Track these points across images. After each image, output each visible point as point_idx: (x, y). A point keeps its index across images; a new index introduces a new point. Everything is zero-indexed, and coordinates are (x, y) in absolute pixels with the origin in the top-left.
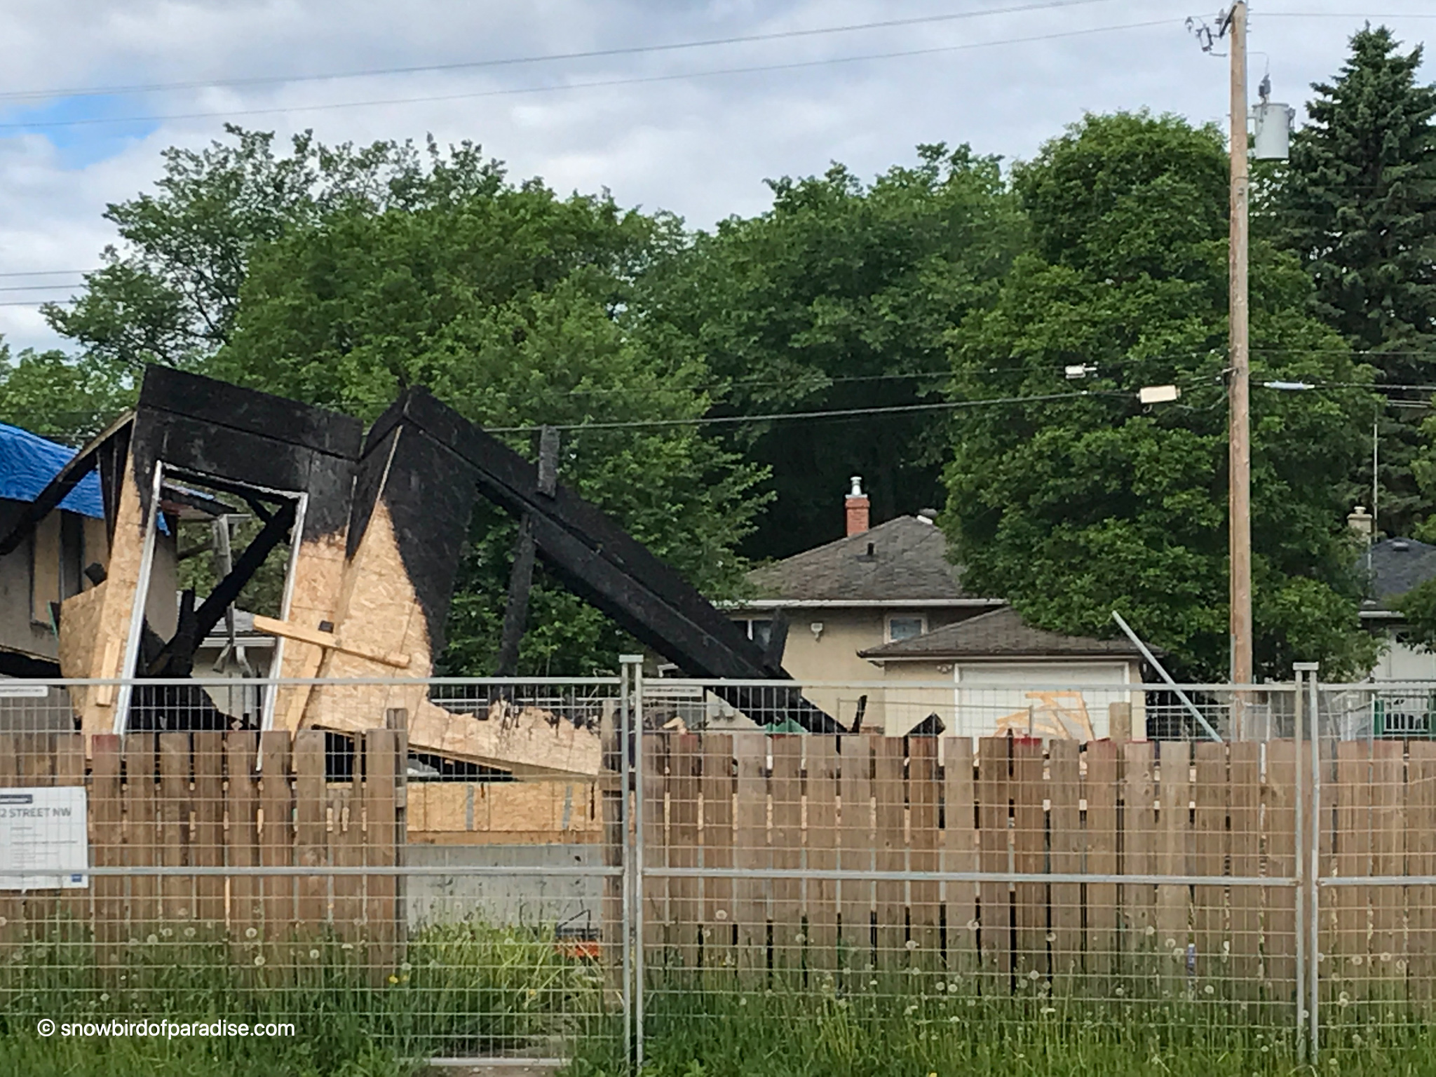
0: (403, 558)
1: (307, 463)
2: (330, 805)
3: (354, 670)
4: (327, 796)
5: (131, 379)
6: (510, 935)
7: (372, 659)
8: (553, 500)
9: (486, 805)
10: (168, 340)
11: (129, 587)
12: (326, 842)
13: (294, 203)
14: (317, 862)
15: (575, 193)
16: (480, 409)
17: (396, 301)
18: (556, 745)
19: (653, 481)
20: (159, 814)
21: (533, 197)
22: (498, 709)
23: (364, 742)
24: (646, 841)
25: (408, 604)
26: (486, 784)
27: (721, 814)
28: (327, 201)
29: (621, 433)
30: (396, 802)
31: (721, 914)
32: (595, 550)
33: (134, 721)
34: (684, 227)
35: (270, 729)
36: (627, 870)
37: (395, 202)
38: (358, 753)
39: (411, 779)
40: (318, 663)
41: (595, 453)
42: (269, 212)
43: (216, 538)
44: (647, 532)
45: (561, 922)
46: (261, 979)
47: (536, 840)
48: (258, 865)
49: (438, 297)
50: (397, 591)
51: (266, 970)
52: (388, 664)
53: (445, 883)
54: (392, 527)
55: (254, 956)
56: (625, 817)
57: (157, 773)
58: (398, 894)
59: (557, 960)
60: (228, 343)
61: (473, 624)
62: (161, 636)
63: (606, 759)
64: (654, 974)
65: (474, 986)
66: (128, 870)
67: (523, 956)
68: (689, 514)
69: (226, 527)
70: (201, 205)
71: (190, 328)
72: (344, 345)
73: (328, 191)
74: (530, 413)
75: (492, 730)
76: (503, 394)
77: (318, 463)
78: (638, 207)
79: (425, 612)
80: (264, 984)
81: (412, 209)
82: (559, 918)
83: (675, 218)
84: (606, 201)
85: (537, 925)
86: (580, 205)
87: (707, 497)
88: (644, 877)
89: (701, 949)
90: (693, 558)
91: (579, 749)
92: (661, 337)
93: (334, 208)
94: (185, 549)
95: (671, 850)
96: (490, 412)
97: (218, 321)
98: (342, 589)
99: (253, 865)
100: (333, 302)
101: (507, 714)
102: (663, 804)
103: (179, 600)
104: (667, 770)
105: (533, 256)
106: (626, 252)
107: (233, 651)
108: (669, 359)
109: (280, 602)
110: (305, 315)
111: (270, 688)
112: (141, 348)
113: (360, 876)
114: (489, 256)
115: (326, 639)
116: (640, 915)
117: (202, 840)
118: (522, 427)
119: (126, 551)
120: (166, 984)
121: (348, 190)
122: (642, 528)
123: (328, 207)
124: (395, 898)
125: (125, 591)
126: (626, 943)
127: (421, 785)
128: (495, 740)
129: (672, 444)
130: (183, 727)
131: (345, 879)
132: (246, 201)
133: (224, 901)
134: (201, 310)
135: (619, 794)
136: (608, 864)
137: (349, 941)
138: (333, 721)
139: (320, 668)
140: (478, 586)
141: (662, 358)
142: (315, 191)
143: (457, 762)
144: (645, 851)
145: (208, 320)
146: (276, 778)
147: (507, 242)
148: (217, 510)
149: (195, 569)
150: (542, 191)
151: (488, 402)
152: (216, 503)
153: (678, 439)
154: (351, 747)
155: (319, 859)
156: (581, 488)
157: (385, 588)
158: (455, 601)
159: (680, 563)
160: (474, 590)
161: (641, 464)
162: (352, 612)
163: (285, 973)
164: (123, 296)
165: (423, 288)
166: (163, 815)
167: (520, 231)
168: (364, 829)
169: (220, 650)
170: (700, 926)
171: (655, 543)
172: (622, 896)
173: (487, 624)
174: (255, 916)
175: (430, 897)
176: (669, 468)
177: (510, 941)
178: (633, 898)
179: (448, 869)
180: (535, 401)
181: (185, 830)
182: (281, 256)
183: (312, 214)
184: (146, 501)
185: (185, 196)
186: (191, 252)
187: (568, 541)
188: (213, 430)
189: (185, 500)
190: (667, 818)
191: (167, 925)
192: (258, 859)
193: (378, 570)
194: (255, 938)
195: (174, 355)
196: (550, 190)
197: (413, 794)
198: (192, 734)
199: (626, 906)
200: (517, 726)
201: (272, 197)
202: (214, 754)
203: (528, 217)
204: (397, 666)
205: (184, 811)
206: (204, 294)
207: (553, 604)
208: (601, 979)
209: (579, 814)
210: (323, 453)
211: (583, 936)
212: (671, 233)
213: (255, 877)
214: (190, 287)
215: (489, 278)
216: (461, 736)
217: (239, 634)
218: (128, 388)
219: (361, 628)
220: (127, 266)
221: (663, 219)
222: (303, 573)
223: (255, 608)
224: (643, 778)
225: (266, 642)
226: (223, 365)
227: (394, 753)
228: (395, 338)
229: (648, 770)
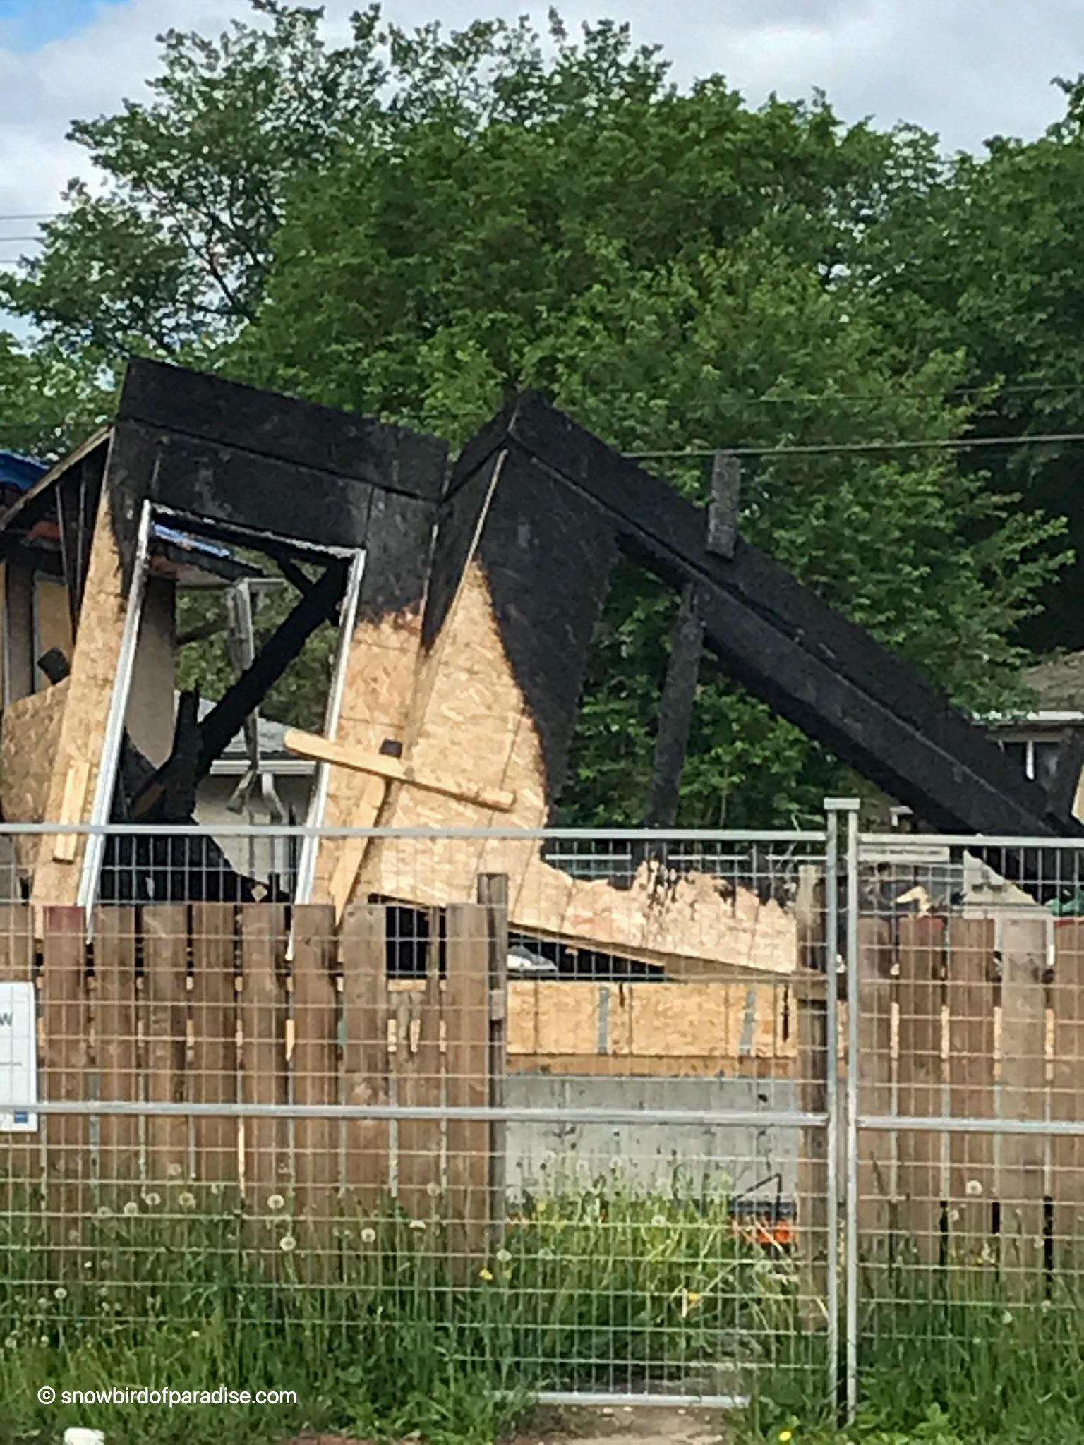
0: (505, 647)
1: (365, 505)
2: (393, 1015)
3: (432, 814)
4: (388, 1001)
5: (110, 373)
6: (660, 1211)
7: (460, 798)
8: (730, 561)
9: (626, 1018)
10: (168, 318)
11: (102, 687)
12: (387, 1070)
13: (352, 113)
14: (372, 1100)
15: (772, 97)
16: (626, 423)
17: (503, 260)
18: (731, 929)
19: (885, 532)
20: (140, 1025)
21: (709, 105)
22: (643, 875)
23: (443, 920)
24: (862, 1075)
25: (513, 716)
26: (626, 986)
27: (978, 1037)
28: (401, 110)
29: (836, 459)
30: (490, 1012)
31: (973, 1186)
32: (791, 636)
33: (107, 887)
34: (936, 149)
35: (307, 902)
36: (834, 1119)
37: (503, 111)
38: (435, 939)
39: (514, 975)
40: (379, 804)
41: (798, 489)
42: (317, 127)
43: (232, 615)
44: (875, 607)
45: (734, 1194)
46: (291, 1271)
47: (701, 1071)
48: (286, 1102)
49: (567, 254)
50: (496, 696)
51: (296, 1257)
52: (484, 805)
53: (564, 1131)
54: (490, 600)
55: (280, 1236)
56: (831, 1040)
57: (139, 962)
58: (492, 1149)
59: (728, 1249)
60: (254, 321)
61: (613, 743)
62: (149, 759)
63: (802, 953)
64: (874, 1277)
65: (606, 1286)
66: (94, 1106)
67: (679, 1242)
68: (939, 582)
69: (247, 597)
70: (215, 116)
71: (197, 300)
72: (427, 325)
73: (403, 95)
74: (700, 430)
75: (635, 905)
76: (660, 402)
77: (381, 506)
78: (868, 118)
79: (536, 728)
80: (293, 1278)
81: (528, 124)
82: (733, 1187)
83: (924, 136)
84: (819, 110)
85: (698, 1197)
86: (781, 114)
87: (966, 558)
88: (858, 1130)
89: (945, 1238)
90: (944, 648)
91: (765, 935)
92: (900, 316)
93: (411, 121)
94: (188, 629)
95: (900, 1090)
96: (640, 429)
97: (240, 288)
98: (416, 691)
99: (278, 1102)
100: (410, 260)
101: (659, 881)
102: (888, 1021)
103: (177, 702)
104: (895, 971)
105: (709, 193)
106: (849, 188)
107: (257, 781)
108: (911, 347)
109: (325, 707)
110: (368, 280)
111: (307, 841)
112: (125, 328)
113: (437, 1121)
114: (643, 193)
115: (391, 766)
116: (852, 1187)
117: (203, 1063)
118: (688, 450)
119: (97, 633)
120: (152, 1276)
121: (433, 94)
122: (867, 602)
123: (403, 119)
124: (487, 1154)
125: (96, 690)
126: (832, 1229)
127: (529, 985)
128: (639, 919)
129: (914, 475)
130: (177, 897)
131: (414, 1126)
132: (282, 110)
133: (236, 1153)
134: (214, 273)
135: (822, 1004)
136: (805, 1110)
137: (419, 1218)
138: (398, 889)
139: (381, 810)
140: (620, 687)
141: (900, 346)
142: (384, 96)
143: (581, 951)
144: (861, 1089)
145: (225, 288)
146: (311, 973)
147: (670, 171)
148: (233, 572)
149: (202, 657)
150: (723, 95)
151: (638, 412)
152: (233, 562)
153: (923, 468)
154: (424, 931)
155: (375, 1095)
156: (777, 543)
157: (478, 691)
158: (586, 710)
159: (926, 655)
160: (616, 690)
161: (867, 507)
162: (429, 727)
163: (325, 1262)
164: (99, 254)
165: (544, 241)
166: (147, 1026)
167: (689, 155)
168: (443, 1049)
169: (238, 778)
170: (944, 1204)
171: (887, 626)
172: (825, 1156)
173: (635, 744)
174: (281, 1177)
175: (542, 1152)
176: (910, 512)
177: (660, 1220)
178: (842, 1161)
179: (566, 1113)
180: (707, 412)
181: (180, 1048)
182: (333, 191)
183: (380, 130)
184: (128, 559)
185: (191, 103)
186: (200, 187)
187: (753, 623)
188: (225, 456)
189: (186, 557)
190: (895, 1039)
191: (151, 1189)
192: (286, 1093)
193: (468, 665)
194: (280, 1211)
195: (174, 339)
196: (735, 93)
197: (516, 997)
198: (190, 907)
199: (831, 1172)
200: (674, 899)
201: (320, 105)
202: (220, 936)
203: (702, 135)
204: (496, 807)
205: (178, 1021)
206: (220, 249)
207: (732, 715)
208: (795, 1278)
209: (766, 1032)
210: (389, 490)
211: (768, 1215)
212: (917, 157)
213: (282, 1120)
214: (198, 238)
215: (640, 227)
216: (590, 914)
217: (266, 756)
218: (105, 387)
219: (443, 752)
220: (104, 211)
221: (907, 136)
222: (358, 668)
223: (291, 716)
224: (858, 982)
225: (306, 767)
226: (247, 354)
227: (487, 940)
228: (503, 315)
229: (866, 972)
